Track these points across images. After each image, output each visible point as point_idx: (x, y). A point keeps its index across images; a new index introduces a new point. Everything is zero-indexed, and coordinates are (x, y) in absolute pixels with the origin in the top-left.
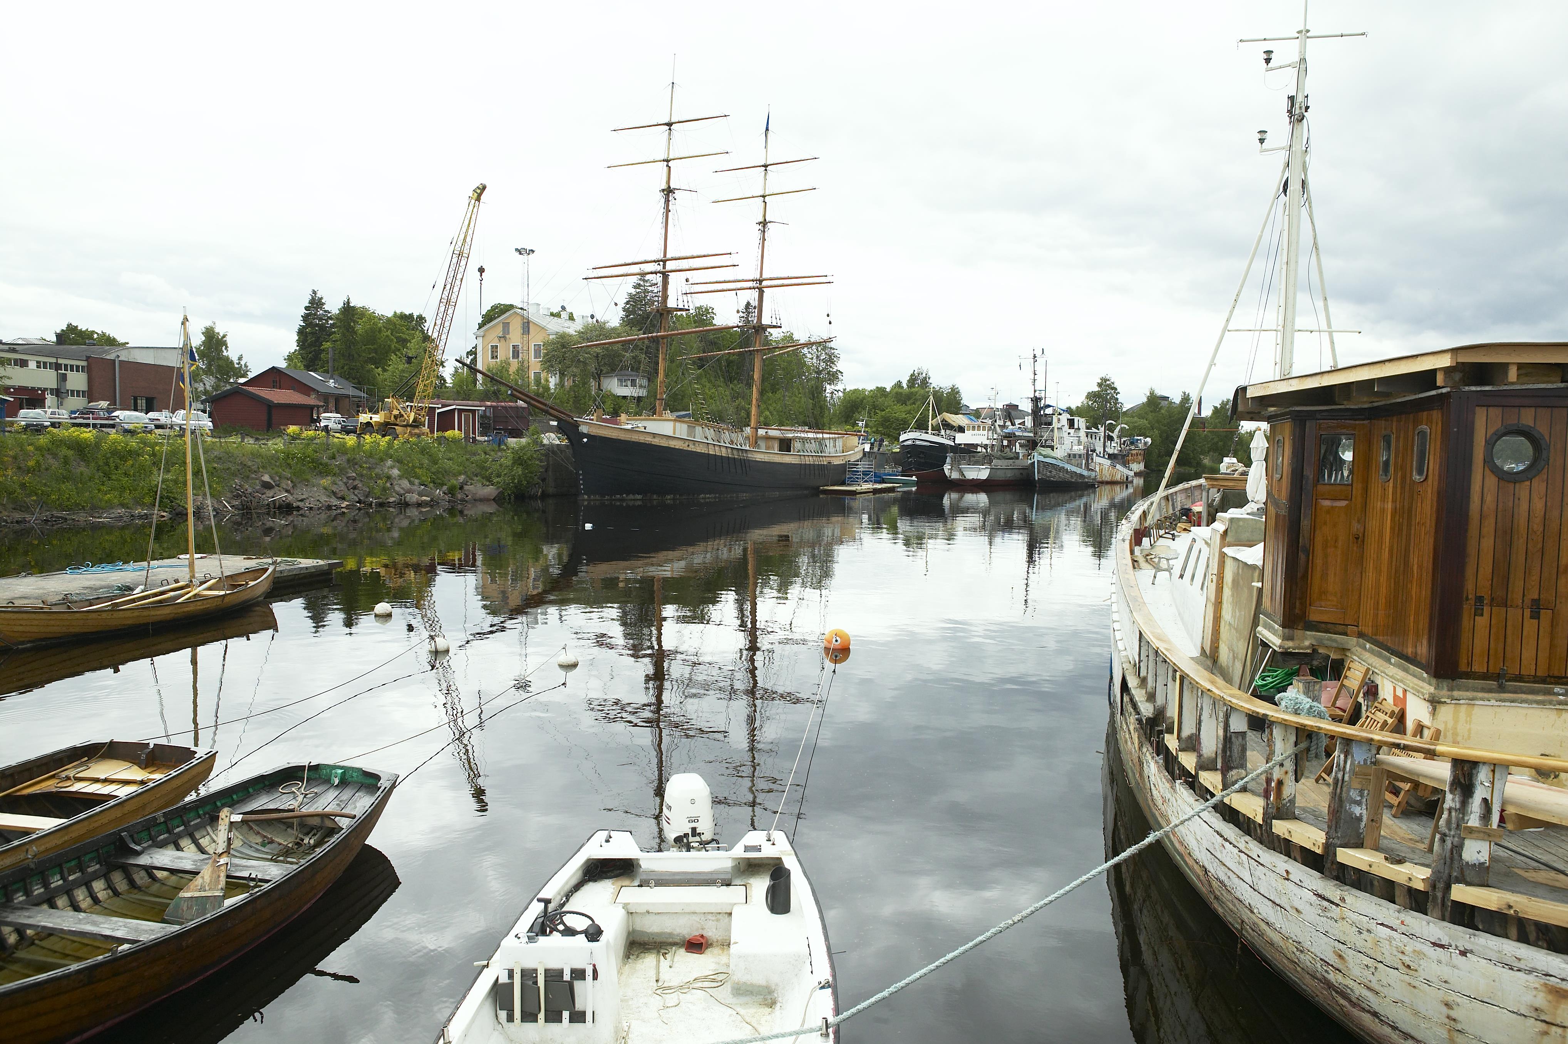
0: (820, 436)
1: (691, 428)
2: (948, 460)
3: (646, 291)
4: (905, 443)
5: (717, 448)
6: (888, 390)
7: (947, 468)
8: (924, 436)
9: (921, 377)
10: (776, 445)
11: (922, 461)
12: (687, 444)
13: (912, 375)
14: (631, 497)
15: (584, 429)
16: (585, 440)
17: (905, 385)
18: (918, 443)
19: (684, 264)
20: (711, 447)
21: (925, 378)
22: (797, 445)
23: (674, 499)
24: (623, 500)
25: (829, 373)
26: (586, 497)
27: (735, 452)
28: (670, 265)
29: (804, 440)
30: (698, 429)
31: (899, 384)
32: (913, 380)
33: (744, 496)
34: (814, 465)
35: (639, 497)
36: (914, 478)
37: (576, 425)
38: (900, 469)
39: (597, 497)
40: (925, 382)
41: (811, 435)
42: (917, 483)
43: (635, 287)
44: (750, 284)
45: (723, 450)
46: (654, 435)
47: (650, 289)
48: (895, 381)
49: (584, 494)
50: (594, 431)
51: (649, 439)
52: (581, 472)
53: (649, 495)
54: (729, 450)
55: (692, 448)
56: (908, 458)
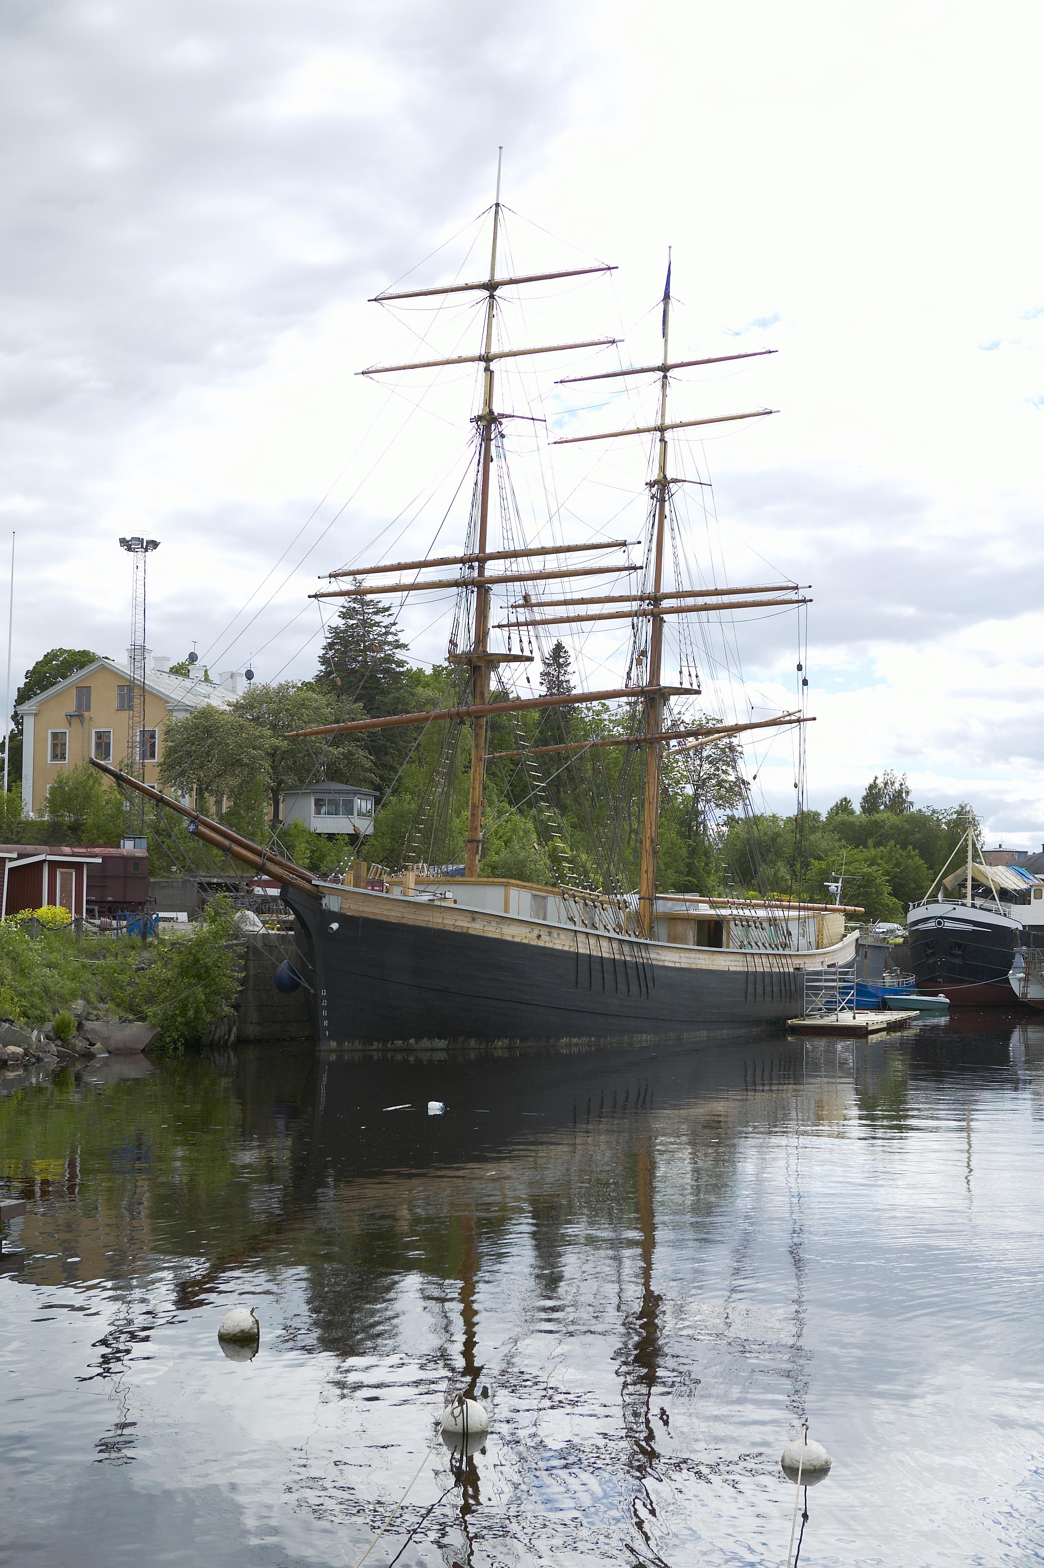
0: (779, 913)
1: (540, 903)
2: (1019, 961)
3: (366, 624)
4: (920, 927)
5: (592, 941)
6: (823, 817)
7: (1015, 978)
8: (961, 912)
9: (891, 790)
10: (691, 933)
11: (958, 961)
12: (536, 932)
13: (871, 787)
14: (425, 1043)
15: (332, 903)
16: (335, 926)
17: (857, 808)
18: (948, 925)
19: (523, 565)
20: (581, 938)
21: (900, 792)
22: (736, 931)
23: (510, 1048)
24: (409, 1050)
25: (720, 784)
26: (333, 1044)
27: (626, 949)
28: (493, 568)
29: (747, 923)
30: (553, 903)
31: (844, 806)
32: (873, 796)
33: (645, 1039)
34: (771, 974)
35: (442, 1044)
36: (942, 998)
37: (317, 896)
38: (912, 979)
39: (357, 1045)
40: (899, 799)
41: (761, 913)
42: (950, 1009)
43: (343, 616)
44: (634, 606)
45: (605, 943)
46: (474, 915)
47: (377, 618)
48: (836, 800)
49: (331, 1037)
50: (353, 908)
51: (463, 924)
52: (324, 993)
53: (461, 1039)
54: (615, 945)
55: (547, 942)
56: (928, 956)
